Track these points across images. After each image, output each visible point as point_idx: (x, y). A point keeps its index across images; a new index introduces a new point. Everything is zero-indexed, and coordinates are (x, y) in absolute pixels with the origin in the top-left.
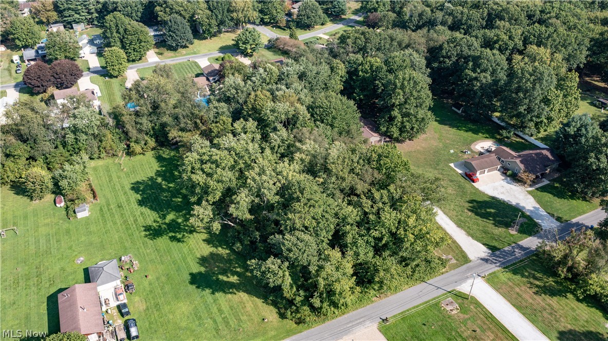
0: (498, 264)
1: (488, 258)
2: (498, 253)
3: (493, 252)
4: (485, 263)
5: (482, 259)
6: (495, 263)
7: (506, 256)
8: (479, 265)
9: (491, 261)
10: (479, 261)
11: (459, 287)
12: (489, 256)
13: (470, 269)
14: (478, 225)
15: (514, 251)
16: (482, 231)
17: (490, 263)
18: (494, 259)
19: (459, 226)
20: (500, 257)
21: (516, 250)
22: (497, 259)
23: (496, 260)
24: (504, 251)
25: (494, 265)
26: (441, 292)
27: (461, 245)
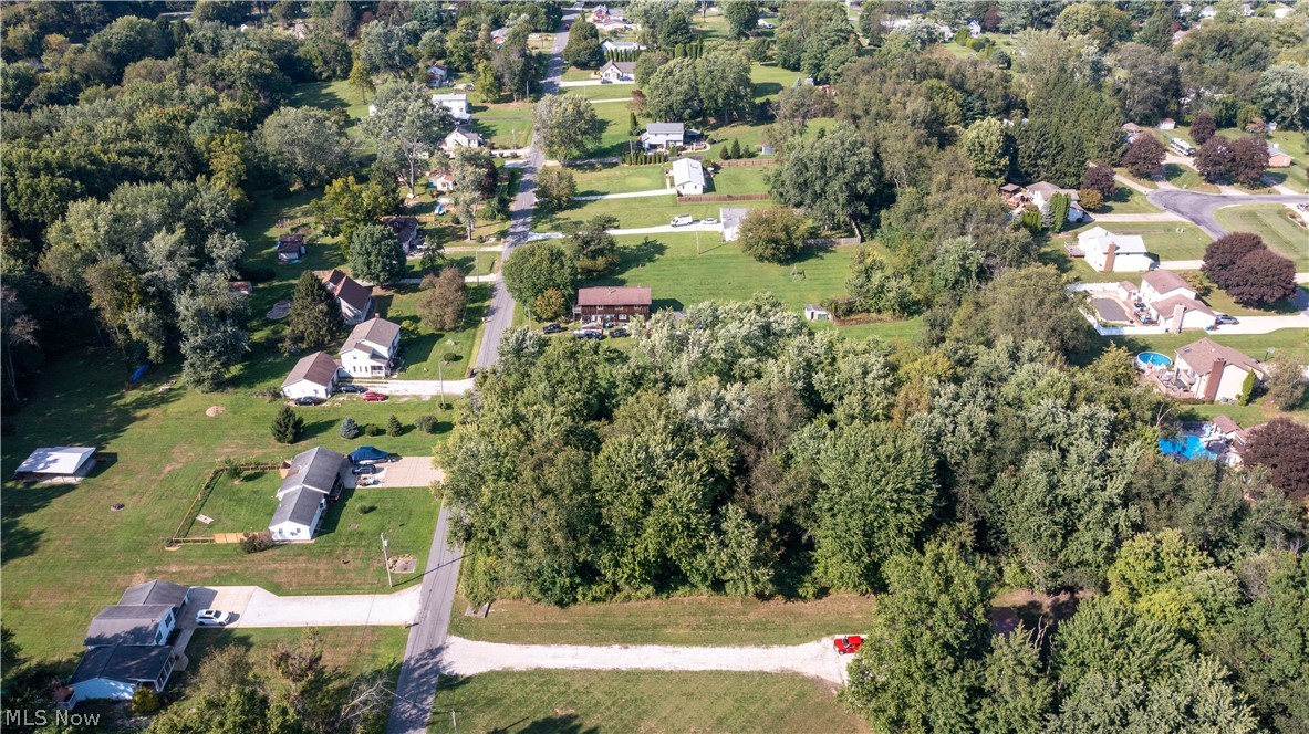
0: (412, 663)
1: (436, 660)
2: (434, 681)
3: (442, 676)
4: (429, 647)
5: (440, 650)
6: (417, 661)
7: (418, 687)
8: (432, 637)
9: (425, 659)
10: (440, 644)
11: (420, 589)
12: (438, 663)
13: (437, 621)
14: (518, 703)
15: (414, 706)
16: (500, 699)
17: (423, 654)
18: (427, 664)
19: (538, 672)
20: (421, 676)
21: (414, 711)
22: (423, 669)
23: (422, 666)
24: (428, 692)
25: (416, 654)
26: (431, 565)
27: (492, 644)
